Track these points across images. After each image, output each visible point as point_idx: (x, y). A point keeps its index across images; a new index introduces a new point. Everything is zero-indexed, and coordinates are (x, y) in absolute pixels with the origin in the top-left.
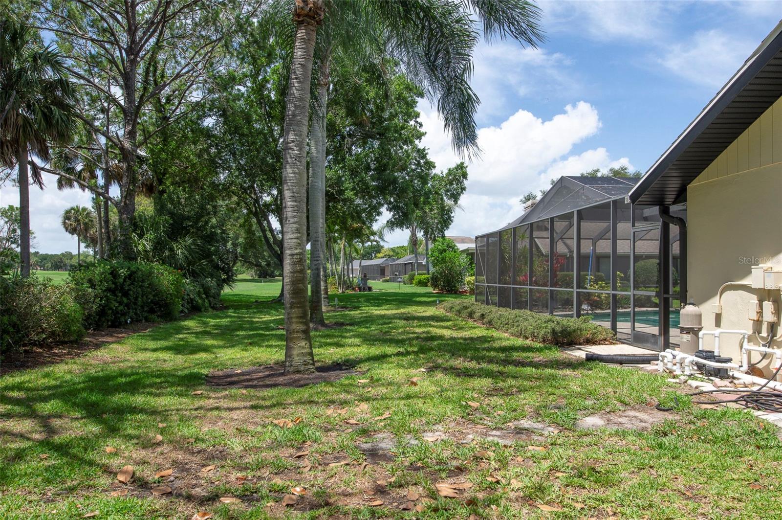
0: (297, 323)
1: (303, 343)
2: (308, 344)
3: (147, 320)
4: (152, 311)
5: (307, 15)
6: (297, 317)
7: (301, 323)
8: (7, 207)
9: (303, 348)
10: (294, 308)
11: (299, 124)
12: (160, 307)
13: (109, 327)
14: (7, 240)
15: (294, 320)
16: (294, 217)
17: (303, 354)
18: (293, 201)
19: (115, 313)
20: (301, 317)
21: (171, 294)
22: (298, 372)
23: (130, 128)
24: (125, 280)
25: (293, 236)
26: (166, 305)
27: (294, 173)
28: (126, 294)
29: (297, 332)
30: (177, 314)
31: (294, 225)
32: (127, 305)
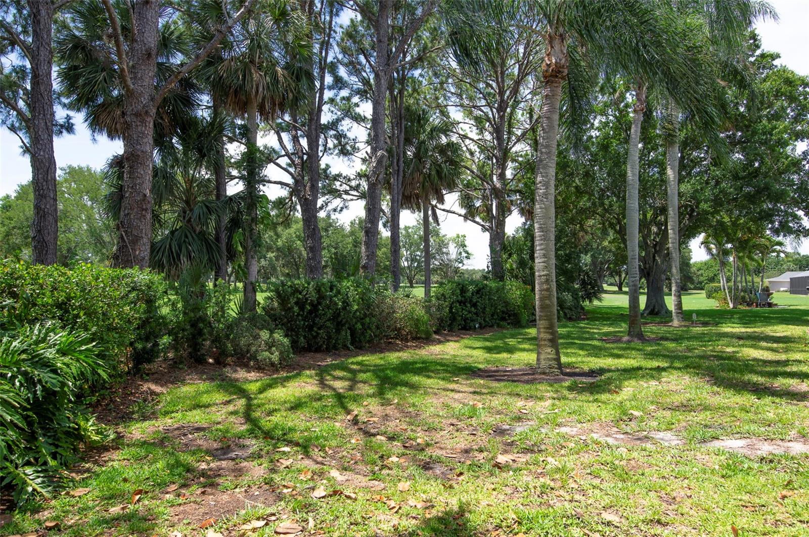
0: (545, 332)
1: (549, 350)
2: (554, 351)
3: (499, 326)
4: (503, 319)
5: (551, 76)
6: (544, 328)
7: (548, 332)
8: (455, 236)
9: (549, 354)
10: (542, 320)
11: (546, 167)
12: (509, 316)
13: (459, 329)
14: (456, 261)
15: (542, 330)
16: (541, 244)
17: (549, 359)
18: (540, 232)
19: (465, 320)
20: (547, 328)
21: (518, 306)
22: (544, 373)
23: (500, 171)
24: (473, 294)
25: (540, 261)
26: (515, 315)
27: (541, 208)
28: (474, 305)
29: (545, 340)
30: (524, 322)
31: (542, 252)
32: (476, 314)
